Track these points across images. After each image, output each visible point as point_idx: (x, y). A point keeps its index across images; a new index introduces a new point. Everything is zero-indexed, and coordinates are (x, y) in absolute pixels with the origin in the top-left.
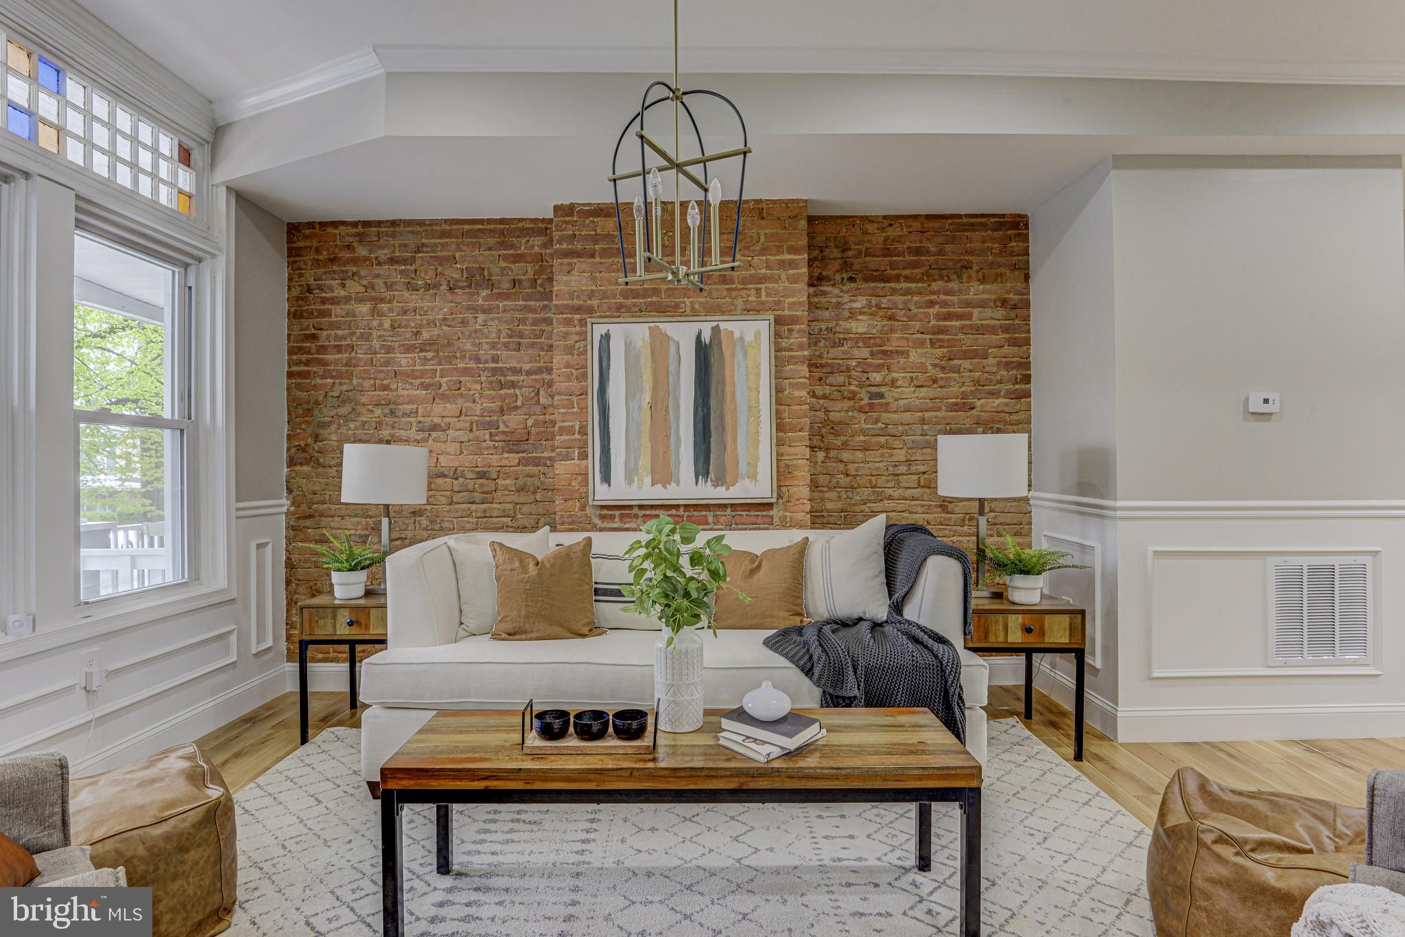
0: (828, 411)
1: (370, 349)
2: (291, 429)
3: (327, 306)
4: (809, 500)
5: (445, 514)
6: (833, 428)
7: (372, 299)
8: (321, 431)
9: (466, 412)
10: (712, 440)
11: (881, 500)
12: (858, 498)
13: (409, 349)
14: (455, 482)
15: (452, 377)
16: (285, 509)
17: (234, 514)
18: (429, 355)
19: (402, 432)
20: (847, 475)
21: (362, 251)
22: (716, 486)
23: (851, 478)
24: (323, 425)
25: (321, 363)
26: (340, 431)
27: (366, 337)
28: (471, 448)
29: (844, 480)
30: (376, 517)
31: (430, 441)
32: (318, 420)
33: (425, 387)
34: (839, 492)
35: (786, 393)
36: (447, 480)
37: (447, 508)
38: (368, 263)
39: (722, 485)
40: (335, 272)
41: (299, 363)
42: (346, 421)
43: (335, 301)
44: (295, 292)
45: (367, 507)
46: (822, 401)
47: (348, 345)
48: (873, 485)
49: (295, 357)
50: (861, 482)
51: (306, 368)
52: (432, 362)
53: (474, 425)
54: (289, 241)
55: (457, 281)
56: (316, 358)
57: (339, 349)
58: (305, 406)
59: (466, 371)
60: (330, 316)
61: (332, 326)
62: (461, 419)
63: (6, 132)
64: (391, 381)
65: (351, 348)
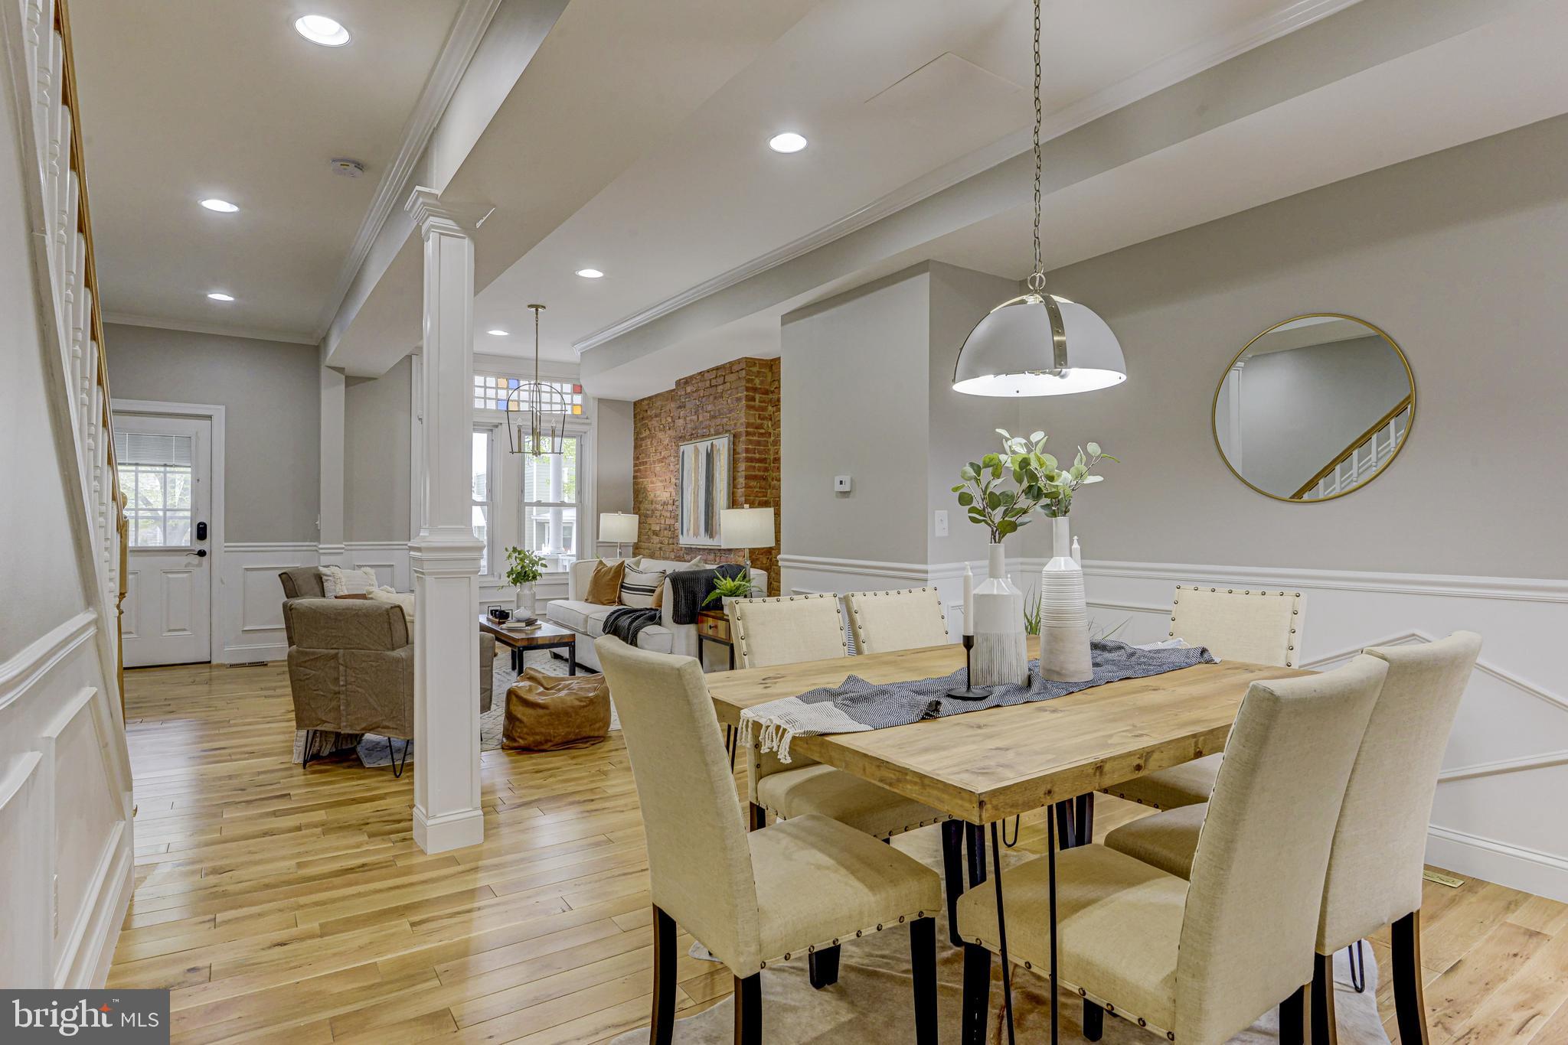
1: (650, 463)
3: (641, 442)
7: (651, 437)
10: (710, 511)
13: (658, 461)
18: (663, 464)
21: (649, 413)
22: (710, 538)
25: (640, 471)
38: (650, 418)
40: (643, 424)
43: (643, 439)
44: (635, 437)
49: (635, 468)
54: (634, 411)
60: (642, 447)
61: (642, 452)
63: (497, 410)
64: (655, 479)
65: (646, 462)
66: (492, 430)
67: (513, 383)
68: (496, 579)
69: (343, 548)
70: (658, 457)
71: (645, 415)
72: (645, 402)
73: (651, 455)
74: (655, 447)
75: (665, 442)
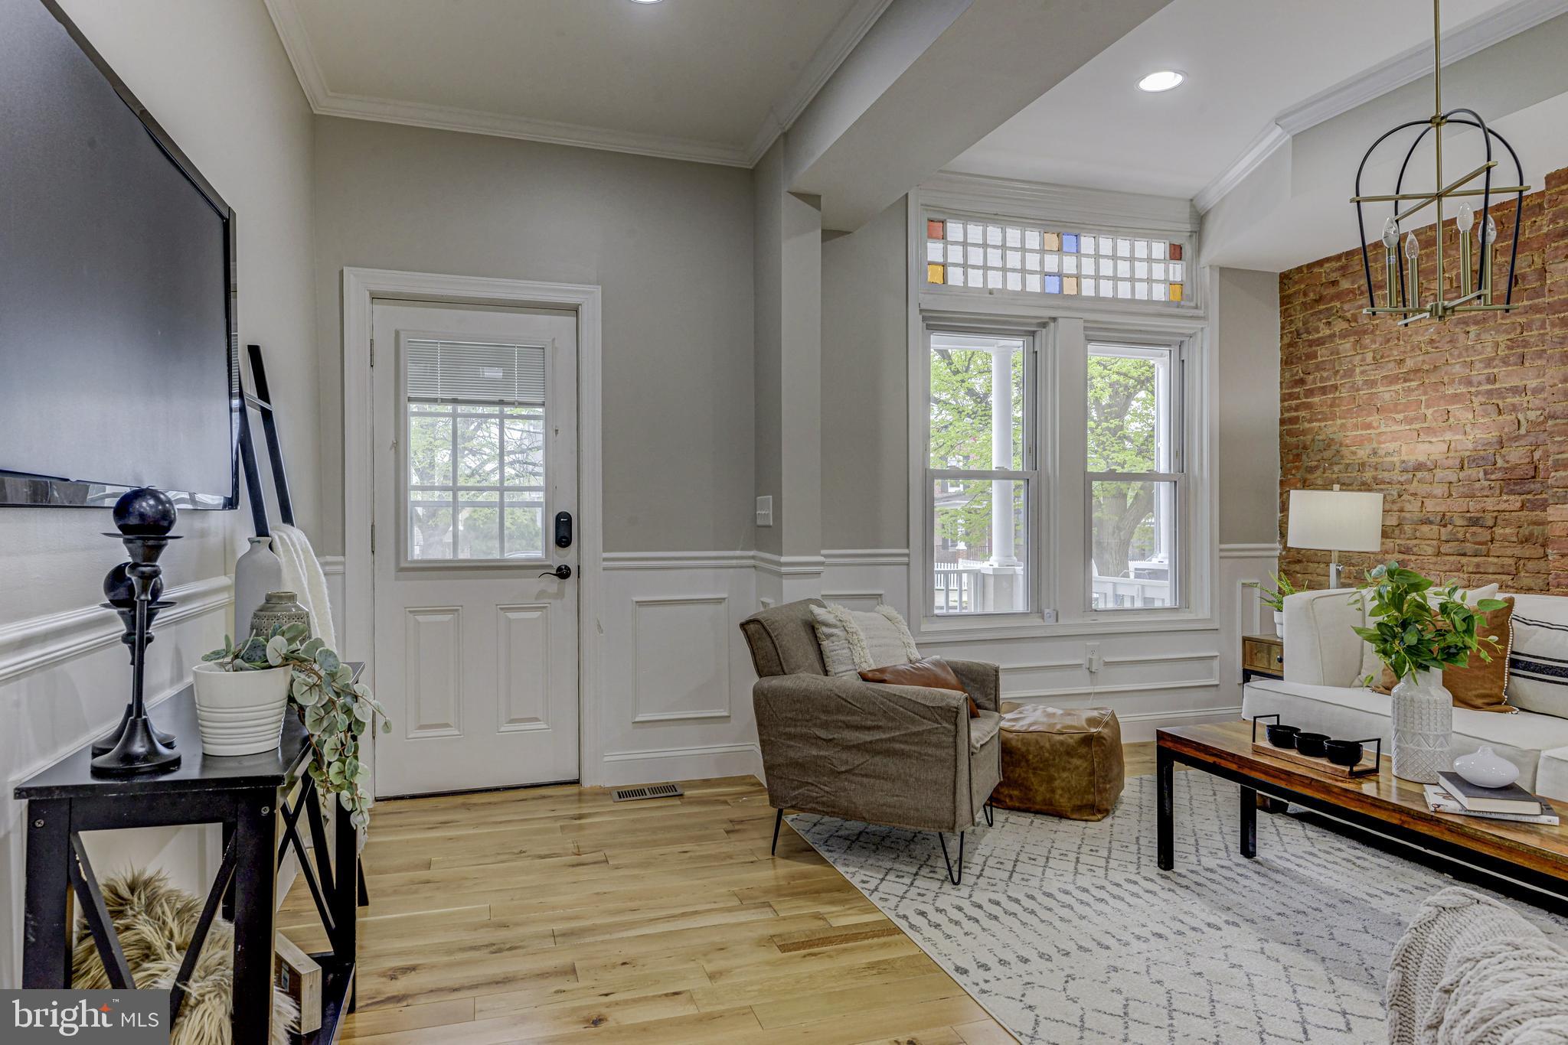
1: (1352, 387)
2: (1284, 474)
3: (1314, 348)
5: (1431, 566)
7: (1356, 333)
8: (1309, 476)
9: (1456, 447)
13: (1392, 380)
14: (1443, 530)
15: (1438, 406)
16: (1277, 553)
17: (1217, 554)
18: (1414, 384)
19: (1386, 474)
21: (1346, 284)
24: (1311, 470)
25: (1308, 406)
26: (1325, 475)
27: (1350, 373)
28: (1461, 489)
30: (1358, 565)
31: (1415, 482)
32: (1306, 464)
33: (1409, 421)
36: (1433, 527)
37: (1434, 559)
38: (1351, 295)
40: (1320, 312)
41: (1289, 409)
42: (1331, 465)
43: (1320, 342)
44: (1287, 340)
45: (1351, 554)
47: (1332, 385)
49: (1286, 404)
51: (1295, 414)
52: (1417, 392)
53: (1466, 462)
54: (1281, 290)
56: (1304, 403)
57: (1324, 390)
58: (1295, 452)
59: (1456, 398)
60: (1316, 358)
61: (1319, 367)
62: (1449, 455)
63: (1044, 294)
64: (1374, 419)
65: (1335, 388)
66: (1033, 333)
67: (1069, 241)
68: (1051, 621)
69: (822, 564)
70: (1391, 369)
71: (1332, 291)
72: (1327, 265)
73: (1358, 370)
74: (1374, 351)
75: (1422, 335)
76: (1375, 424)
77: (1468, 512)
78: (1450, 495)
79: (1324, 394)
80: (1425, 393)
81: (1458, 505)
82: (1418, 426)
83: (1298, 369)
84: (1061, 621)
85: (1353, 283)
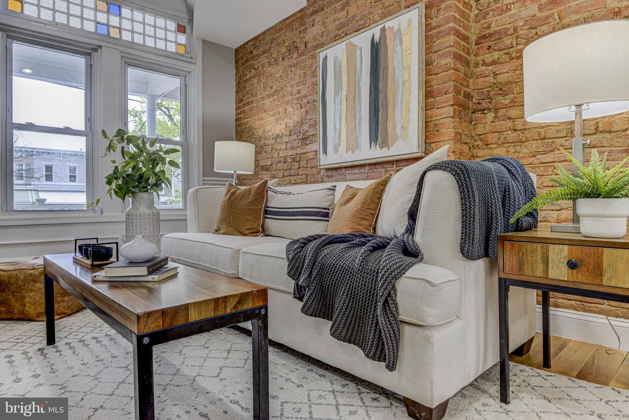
0: (497, 74)
1: (257, 101)
3: (246, 84)
4: (454, 152)
6: (501, 89)
7: (258, 75)
9: (288, 125)
10: (380, 113)
11: (551, 151)
12: (526, 151)
13: (269, 96)
14: (285, 164)
15: (283, 107)
17: (201, 182)
18: (276, 97)
19: (268, 141)
20: (515, 130)
21: (255, 53)
22: (381, 148)
23: (519, 132)
25: (244, 112)
27: (256, 95)
28: (290, 145)
29: (511, 136)
31: (276, 144)
33: (274, 115)
34: (507, 147)
35: (435, 64)
36: (282, 164)
37: (283, 179)
38: (257, 57)
39: (385, 146)
40: (247, 66)
41: (238, 114)
42: (251, 139)
43: (248, 81)
44: (237, 82)
46: (490, 68)
48: (543, 136)
49: (237, 112)
50: (529, 135)
51: (240, 116)
52: (276, 101)
53: (291, 132)
54: (236, 57)
55: (285, 53)
56: (242, 110)
57: (248, 103)
58: (240, 134)
59: (288, 102)
60: (246, 88)
61: (247, 93)
62: (287, 129)
63: (97, 34)
64: (263, 115)
65: (252, 102)
66: (90, 54)
67: (114, 8)
68: (98, 214)
70: (269, 91)
71: (250, 56)
72: (249, 44)
73: (259, 93)
74: (264, 83)
75: (278, 74)
76: (264, 118)
77: (292, 155)
78: (287, 148)
79: (249, 105)
80: (279, 101)
81: (290, 153)
82: (276, 117)
83: (240, 94)
84: (104, 214)
85: (257, 51)
